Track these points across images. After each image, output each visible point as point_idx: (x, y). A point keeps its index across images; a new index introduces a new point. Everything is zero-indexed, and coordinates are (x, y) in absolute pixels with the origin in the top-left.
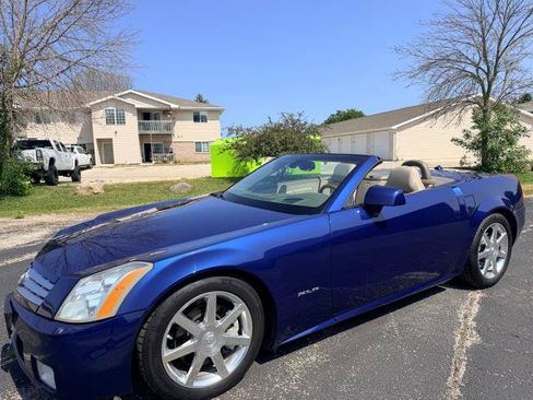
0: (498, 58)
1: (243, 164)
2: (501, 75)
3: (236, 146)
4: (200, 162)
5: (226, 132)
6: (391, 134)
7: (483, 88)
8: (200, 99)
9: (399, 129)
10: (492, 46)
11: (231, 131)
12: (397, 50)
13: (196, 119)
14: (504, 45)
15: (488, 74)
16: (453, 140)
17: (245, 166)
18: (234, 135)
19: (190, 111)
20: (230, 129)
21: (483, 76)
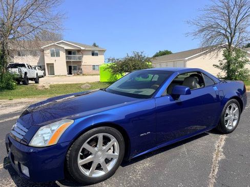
0: (236, 27)
2: (237, 34)
3: (112, 67)
4: (95, 75)
5: (107, 60)
6: (185, 62)
7: (228, 41)
8: (95, 45)
10: (233, 21)
12: (188, 22)
13: (93, 54)
14: (238, 20)
15: (231, 34)
16: (214, 65)
17: (116, 76)
18: (111, 62)
19: (90, 50)
20: (109, 59)
21: (228, 35)
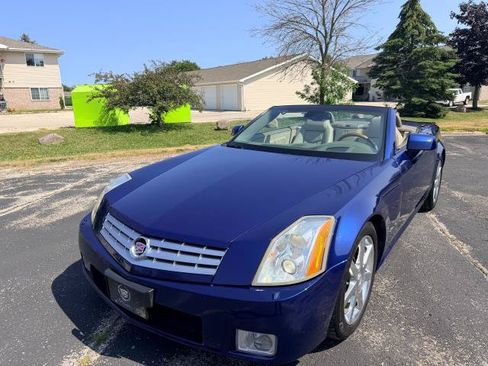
0: (333, 25)
1: (111, 112)
2: (334, 39)
3: (107, 94)
5: (94, 78)
6: (240, 86)
7: (321, 49)
8: (25, 39)
9: (246, 82)
10: (329, 15)
11: (99, 77)
12: (258, 8)
13: (30, 63)
14: (337, 14)
15: (325, 37)
16: (298, 93)
17: (114, 114)
18: (102, 82)
19: (22, 53)
20: (97, 75)
21: (321, 38)
